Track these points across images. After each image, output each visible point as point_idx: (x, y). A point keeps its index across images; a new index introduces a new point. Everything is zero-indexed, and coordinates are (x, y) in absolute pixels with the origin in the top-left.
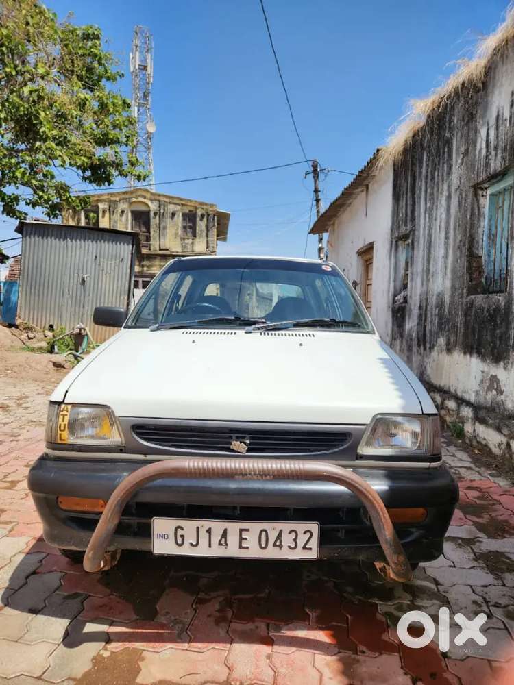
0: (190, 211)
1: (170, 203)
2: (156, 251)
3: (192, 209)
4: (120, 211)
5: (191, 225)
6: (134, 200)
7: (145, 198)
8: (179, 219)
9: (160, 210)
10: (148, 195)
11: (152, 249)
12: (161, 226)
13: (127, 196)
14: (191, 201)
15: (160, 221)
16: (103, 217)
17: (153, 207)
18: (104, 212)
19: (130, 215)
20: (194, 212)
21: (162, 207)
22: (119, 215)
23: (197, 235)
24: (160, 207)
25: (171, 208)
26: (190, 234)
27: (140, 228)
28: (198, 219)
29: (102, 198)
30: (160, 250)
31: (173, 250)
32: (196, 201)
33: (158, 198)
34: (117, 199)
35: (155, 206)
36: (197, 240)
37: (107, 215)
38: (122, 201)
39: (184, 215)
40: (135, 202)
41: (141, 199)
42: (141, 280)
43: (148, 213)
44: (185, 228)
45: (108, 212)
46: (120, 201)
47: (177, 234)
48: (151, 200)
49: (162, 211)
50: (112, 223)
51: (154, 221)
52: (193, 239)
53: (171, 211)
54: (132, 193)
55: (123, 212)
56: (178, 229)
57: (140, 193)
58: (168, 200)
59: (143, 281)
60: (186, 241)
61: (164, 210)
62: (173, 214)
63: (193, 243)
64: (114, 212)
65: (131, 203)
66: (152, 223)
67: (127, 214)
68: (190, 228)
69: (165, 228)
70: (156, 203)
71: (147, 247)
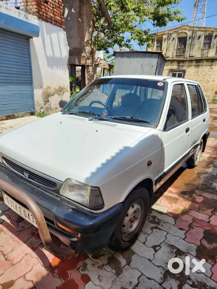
0: (209, 34)
1: (199, 31)
2: (187, 58)
3: (210, 32)
4: (172, 39)
5: (209, 42)
6: (180, 31)
7: (185, 29)
8: (202, 39)
9: (192, 36)
10: (188, 28)
11: (185, 57)
12: (192, 44)
13: (177, 30)
14: (210, 28)
15: (192, 41)
16: (164, 42)
17: (189, 34)
18: (165, 40)
19: (177, 40)
20: (212, 34)
21: (194, 33)
22: (172, 41)
23: (211, 47)
24: (193, 34)
25: (199, 33)
26: (207, 47)
27: (181, 46)
28: (213, 38)
29: (165, 33)
30: (189, 57)
31: (196, 57)
32: (213, 28)
33: (192, 29)
34: (172, 32)
35: (191, 33)
36: (210, 50)
37: (166, 41)
38: (174, 33)
39: (206, 37)
40: (180, 33)
41: (184, 31)
42: (177, 73)
43: (186, 38)
44: (205, 44)
45: (167, 40)
46: (173, 33)
47: (199, 48)
48: (189, 30)
49: (193, 36)
50: (168, 45)
51: (189, 42)
52: (208, 50)
53: (199, 35)
54: (180, 28)
55: (174, 39)
56: (200, 45)
57: (183, 27)
58: (197, 29)
59: (178, 74)
60: (204, 51)
61: (195, 35)
62: (199, 37)
63: (208, 52)
64: (169, 39)
65: (178, 34)
66: (187, 43)
67: (176, 40)
68: (208, 43)
69: (194, 45)
70: (191, 32)
71: (183, 56)
